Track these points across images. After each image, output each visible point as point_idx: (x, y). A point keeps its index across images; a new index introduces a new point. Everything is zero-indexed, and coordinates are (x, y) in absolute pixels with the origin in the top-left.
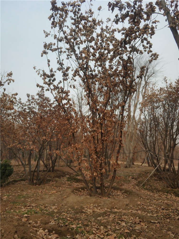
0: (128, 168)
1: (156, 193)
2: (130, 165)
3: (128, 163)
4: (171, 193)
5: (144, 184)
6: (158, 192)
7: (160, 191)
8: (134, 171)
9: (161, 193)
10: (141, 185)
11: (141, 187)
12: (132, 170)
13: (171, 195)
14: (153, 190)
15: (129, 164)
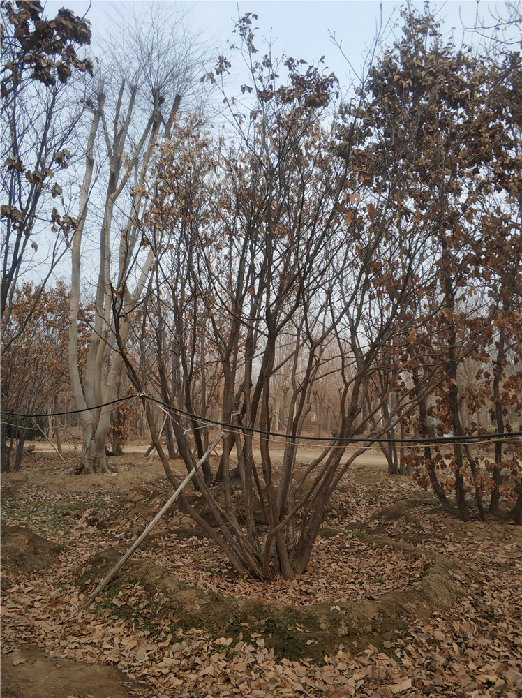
0: (88, 472)
1: (170, 636)
2: (95, 463)
3: (90, 455)
4: (253, 630)
5: (114, 578)
6: (180, 633)
7: (193, 626)
8: (108, 486)
9: (199, 638)
10: (103, 581)
11: (98, 599)
12: (101, 482)
13: (251, 648)
14: (155, 616)
15: (93, 455)
